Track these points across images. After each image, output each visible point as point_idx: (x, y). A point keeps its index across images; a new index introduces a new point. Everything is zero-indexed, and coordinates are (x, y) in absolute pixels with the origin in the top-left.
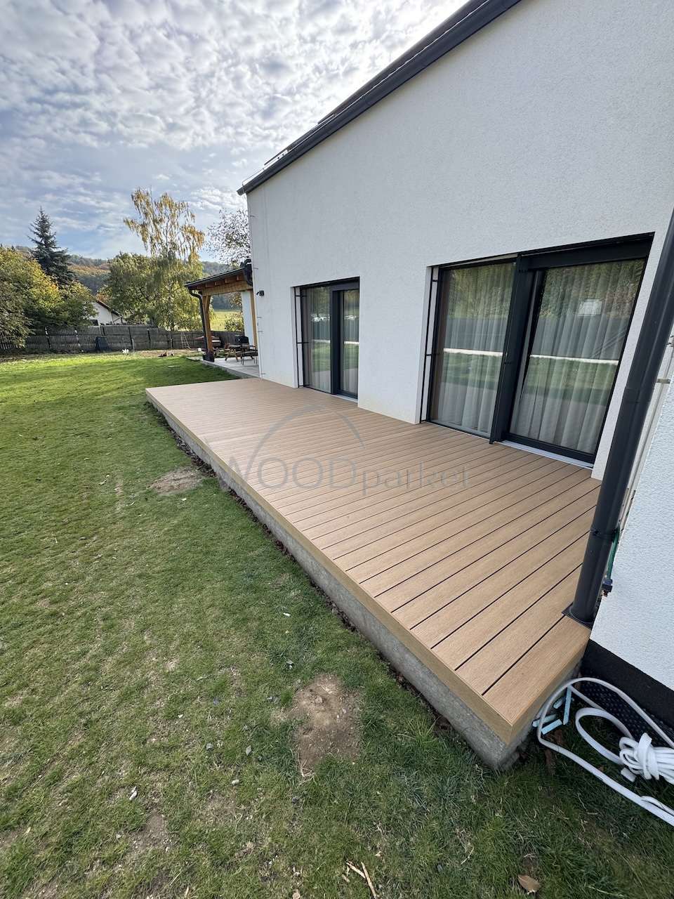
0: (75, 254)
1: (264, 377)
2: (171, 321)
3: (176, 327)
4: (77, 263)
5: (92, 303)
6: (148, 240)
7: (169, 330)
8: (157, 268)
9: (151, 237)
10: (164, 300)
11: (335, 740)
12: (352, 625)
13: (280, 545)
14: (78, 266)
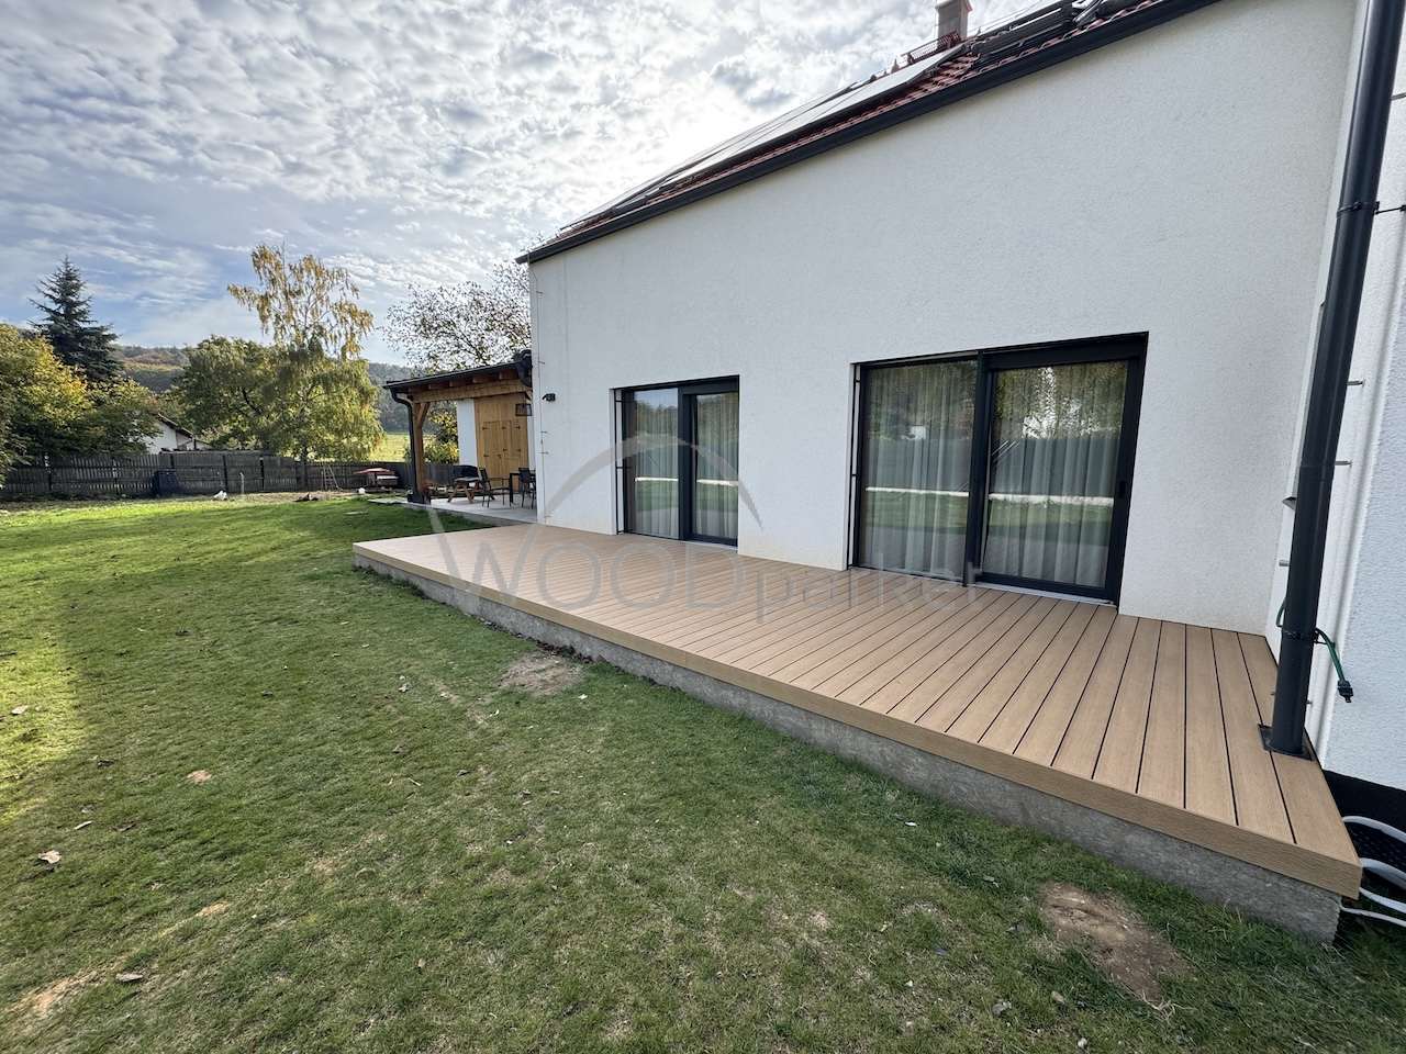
1: (548, 522)
2: (303, 445)
3: (311, 455)
6: (271, 319)
7: (298, 459)
8: (285, 364)
9: (276, 315)
10: (293, 412)
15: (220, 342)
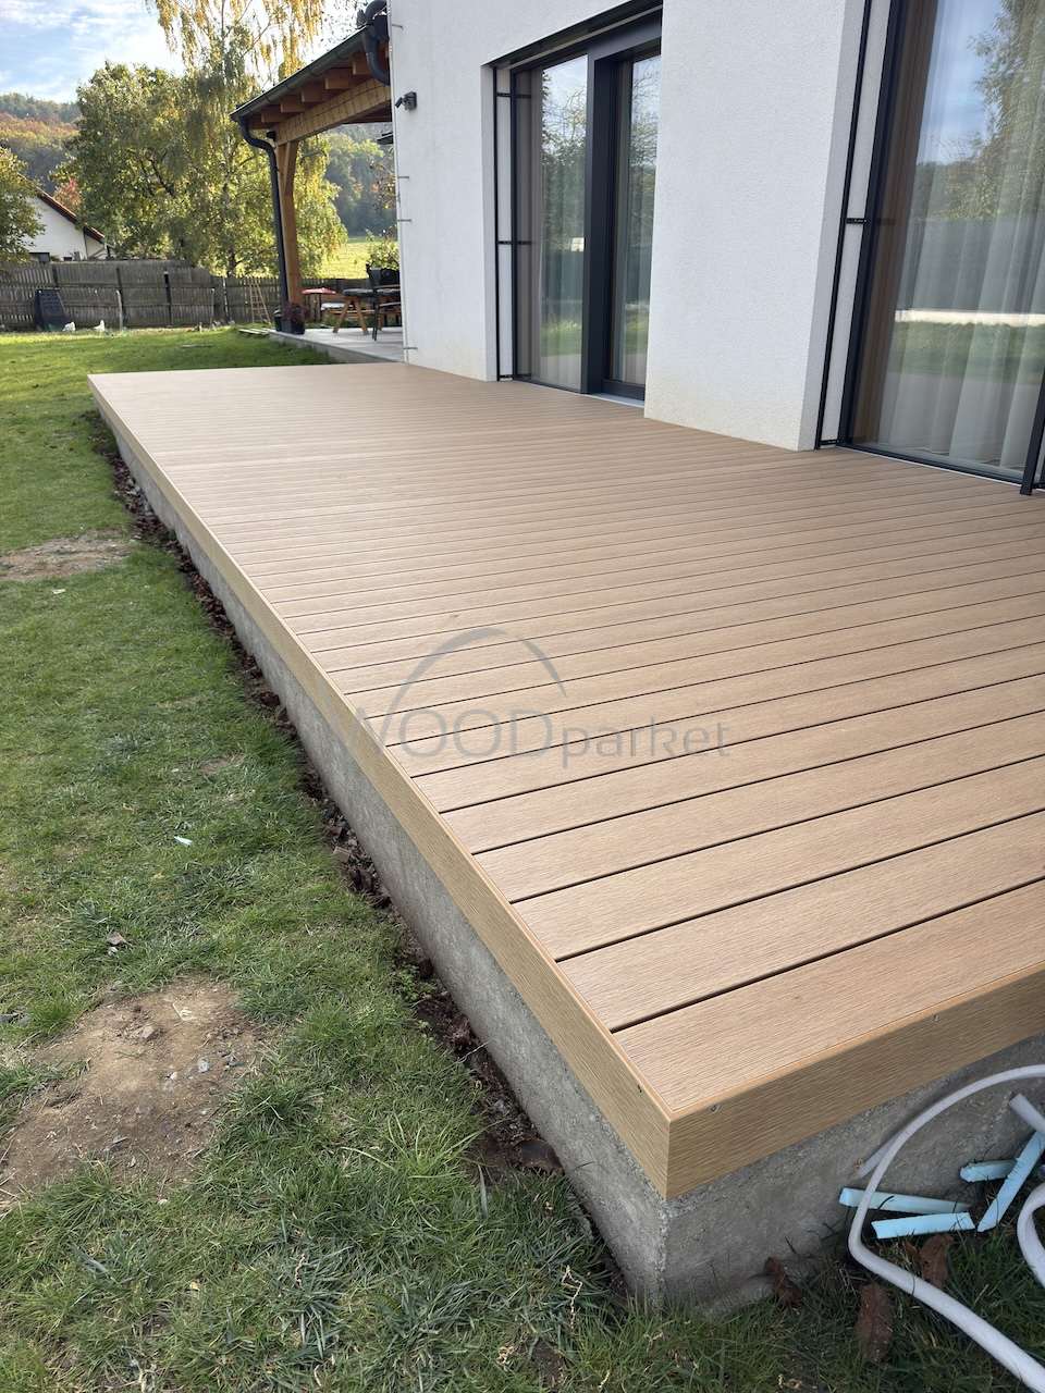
0: (18, 92)
1: (412, 358)
2: (229, 249)
3: (240, 268)
4: (21, 115)
5: (28, 200)
6: (176, 23)
7: (224, 273)
8: (194, 103)
9: (183, 16)
10: (213, 191)
11: (134, 1131)
12: (385, 892)
13: (272, 701)
14: (22, 123)
15: (118, 73)
